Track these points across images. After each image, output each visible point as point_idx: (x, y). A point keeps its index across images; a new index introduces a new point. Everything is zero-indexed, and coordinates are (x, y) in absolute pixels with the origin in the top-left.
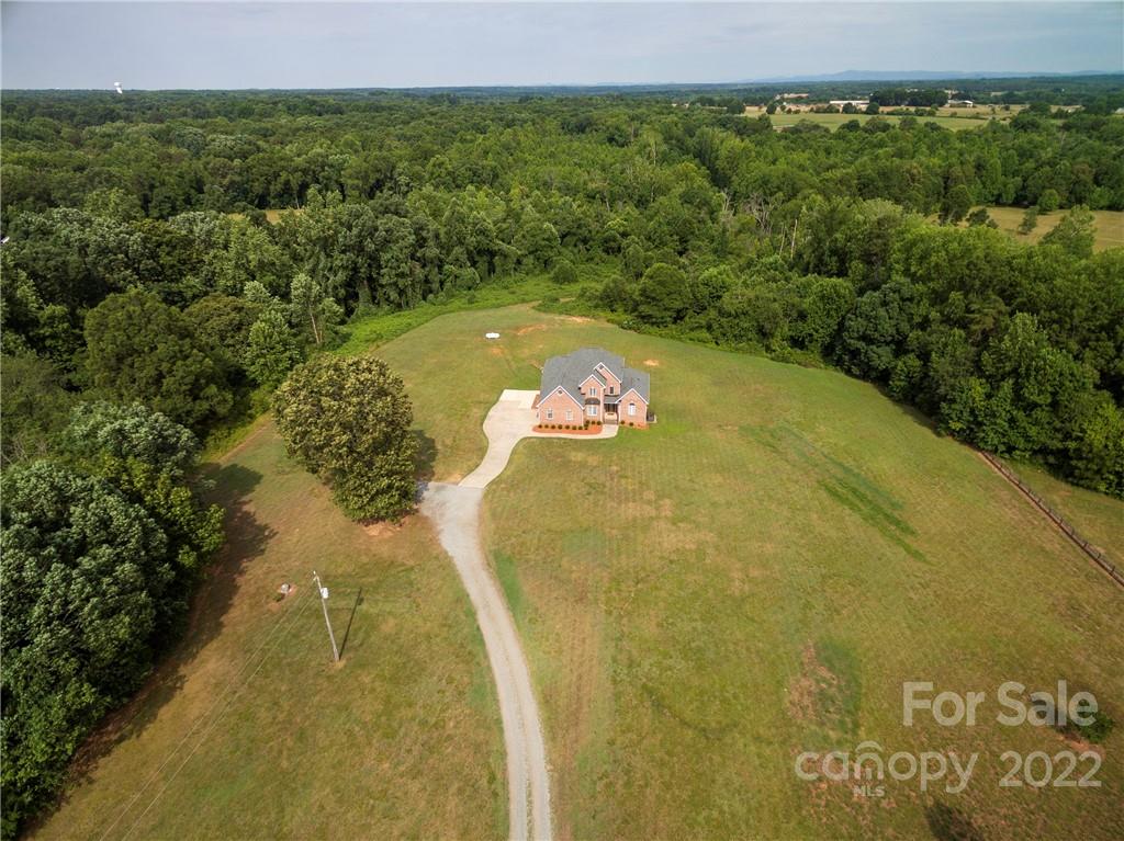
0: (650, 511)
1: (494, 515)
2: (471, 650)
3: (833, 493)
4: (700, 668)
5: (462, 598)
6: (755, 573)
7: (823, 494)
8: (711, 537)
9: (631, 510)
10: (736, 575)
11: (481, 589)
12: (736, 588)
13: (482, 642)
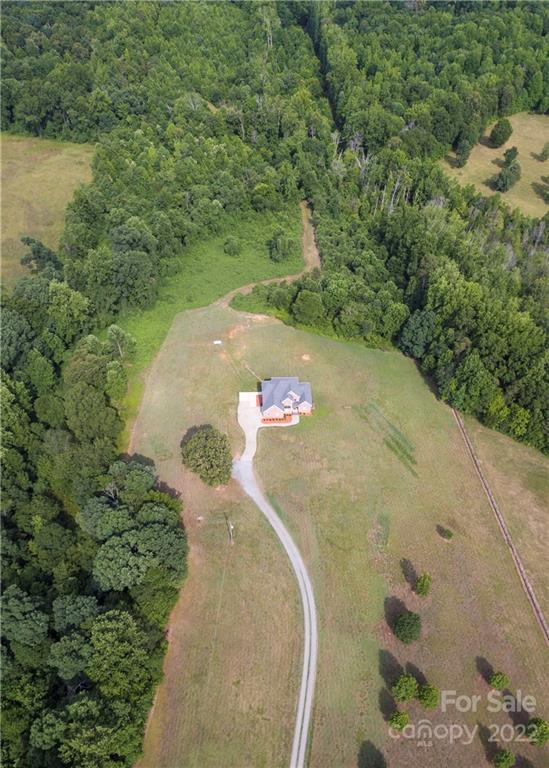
0: (319, 465)
1: (261, 476)
2: (271, 533)
3: (389, 445)
4: (342, 530)
5: (262, 515)
6: (359, 490)
7: (385, 446)
8: (342, 476)
9: (312, 466)
10: (352, 492)
11: (267, 509)
12: (353, 498)
13: (273, 530)
